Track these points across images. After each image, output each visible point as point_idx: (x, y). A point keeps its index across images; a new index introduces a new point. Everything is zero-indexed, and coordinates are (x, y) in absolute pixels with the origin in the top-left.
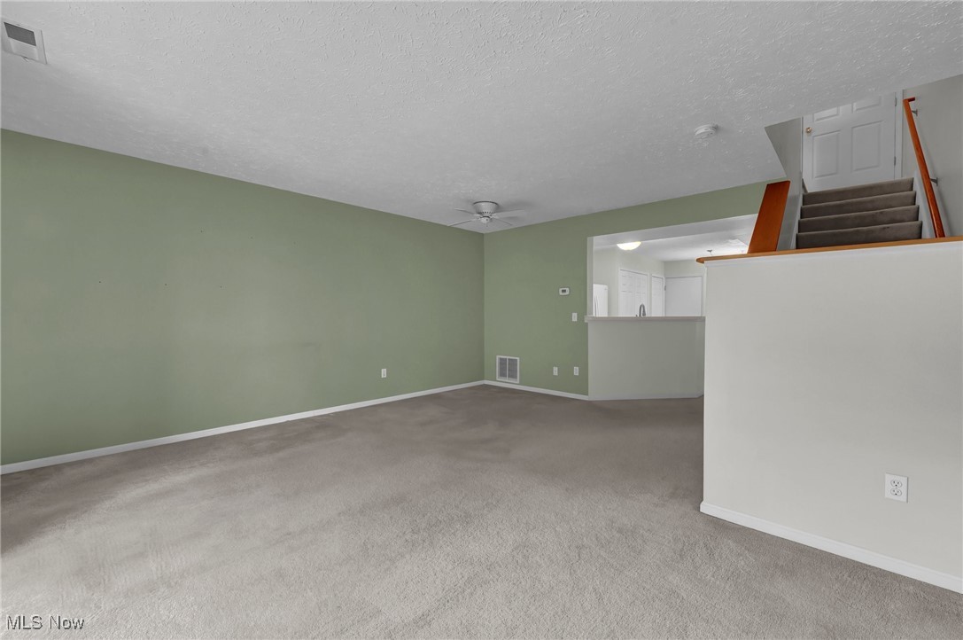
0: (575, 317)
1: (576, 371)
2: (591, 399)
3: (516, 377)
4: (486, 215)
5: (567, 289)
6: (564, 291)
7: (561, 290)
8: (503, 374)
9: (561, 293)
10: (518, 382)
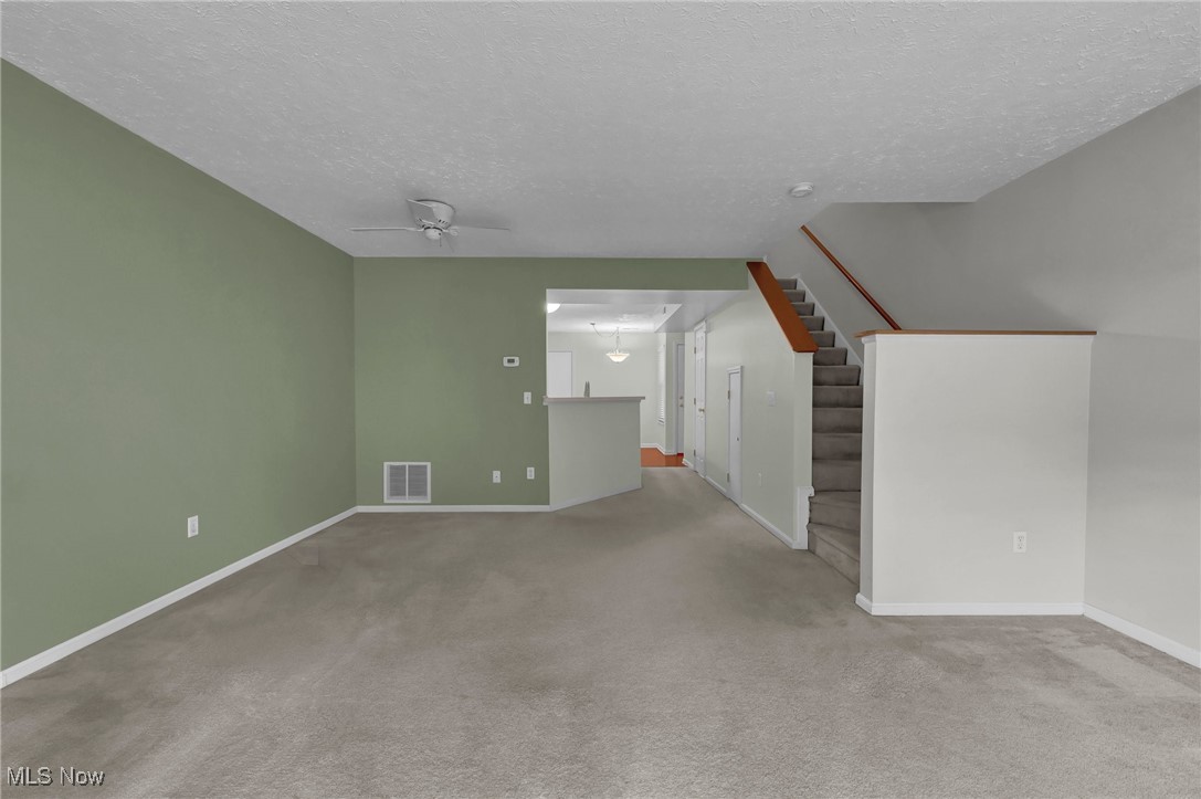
0: (527, 398)
1: (531, 473)
2: (554, 509)
3: (425, 493)
4: (440, 225)
5: (517, 359)
6: (510, 361)
7: (505, 359)
8: (397, 491)
9: (506, 364)
10: (429, 501)
